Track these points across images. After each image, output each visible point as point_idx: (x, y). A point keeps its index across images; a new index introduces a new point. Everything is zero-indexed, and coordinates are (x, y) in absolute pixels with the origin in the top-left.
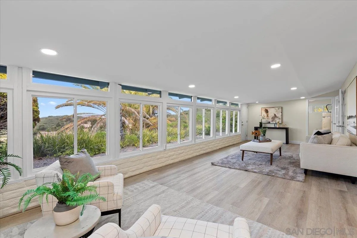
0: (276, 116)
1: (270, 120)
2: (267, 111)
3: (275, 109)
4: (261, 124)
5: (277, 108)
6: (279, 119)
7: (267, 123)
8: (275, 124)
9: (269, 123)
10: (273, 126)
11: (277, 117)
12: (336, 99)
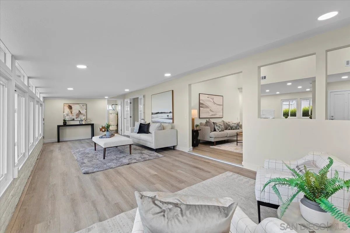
0: (80, 112)
1: (74, 117)
2: (70, 107)
3: (80, 106)
4: (65, 122)
5: (82, 105)
6: (84, 115)
7: (71, 120)
8: (80, 121)
9: (73, 120)
10: (78, 123)
11: (82, 114)
12: (125, 101)
